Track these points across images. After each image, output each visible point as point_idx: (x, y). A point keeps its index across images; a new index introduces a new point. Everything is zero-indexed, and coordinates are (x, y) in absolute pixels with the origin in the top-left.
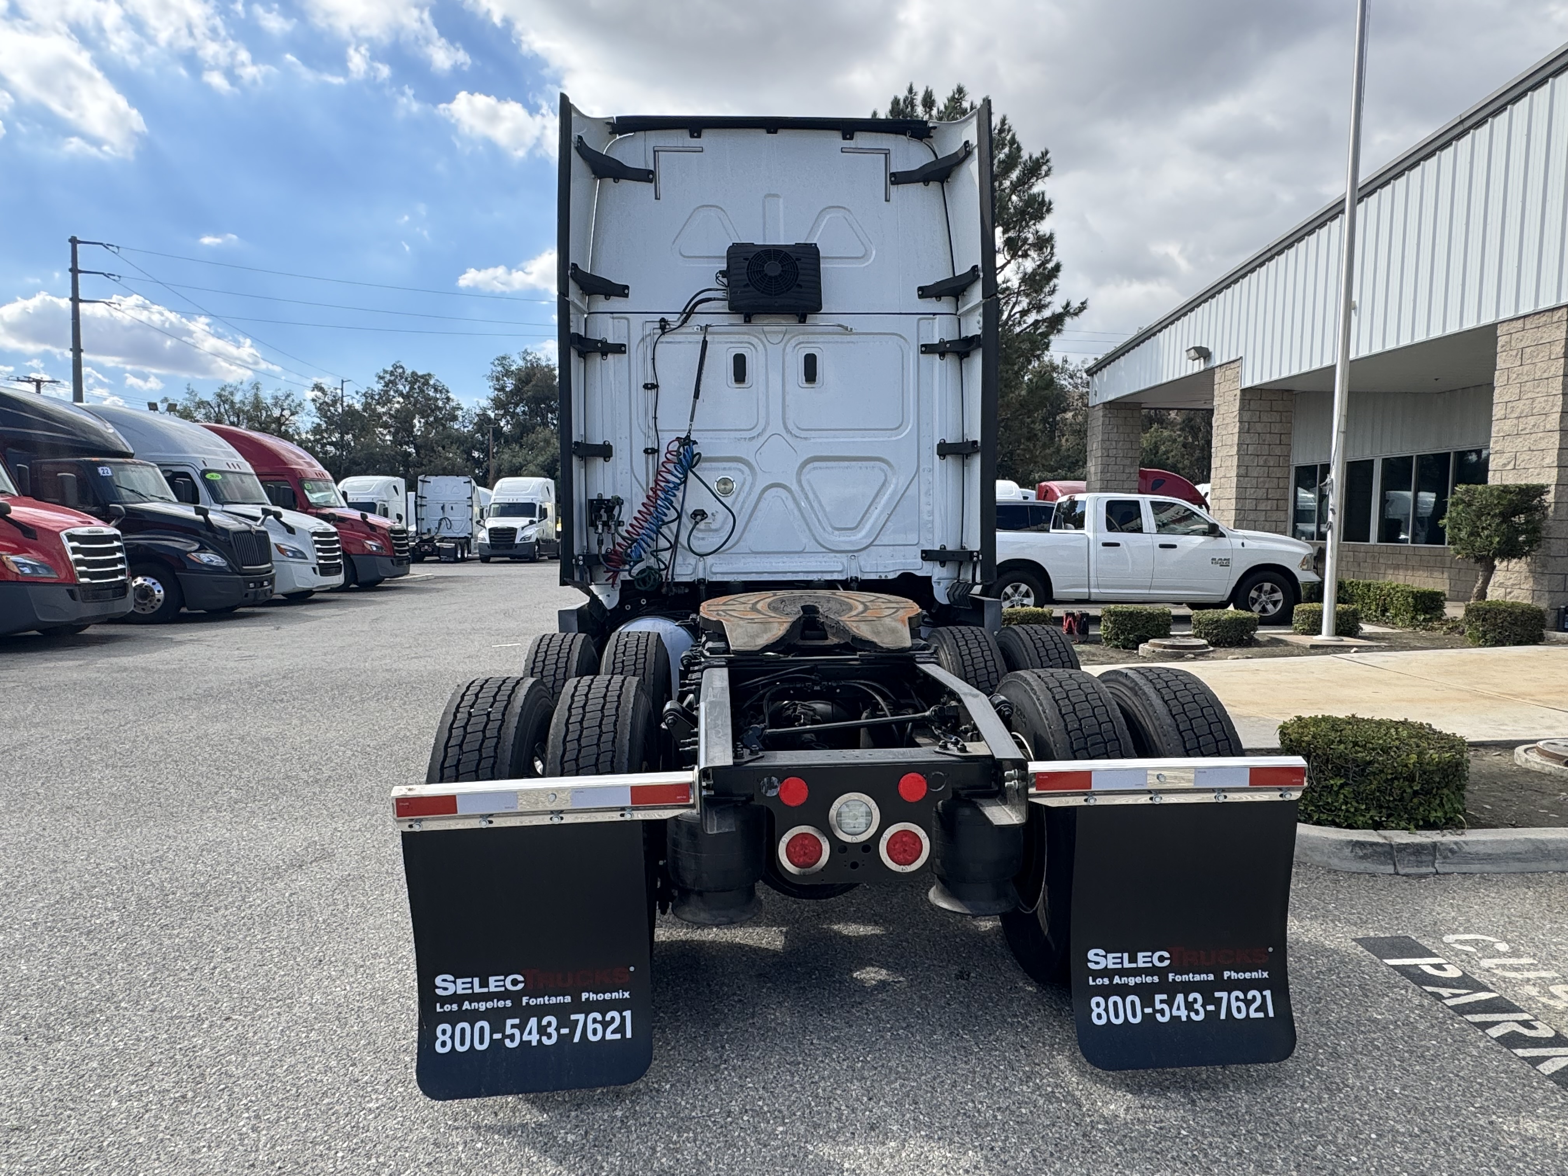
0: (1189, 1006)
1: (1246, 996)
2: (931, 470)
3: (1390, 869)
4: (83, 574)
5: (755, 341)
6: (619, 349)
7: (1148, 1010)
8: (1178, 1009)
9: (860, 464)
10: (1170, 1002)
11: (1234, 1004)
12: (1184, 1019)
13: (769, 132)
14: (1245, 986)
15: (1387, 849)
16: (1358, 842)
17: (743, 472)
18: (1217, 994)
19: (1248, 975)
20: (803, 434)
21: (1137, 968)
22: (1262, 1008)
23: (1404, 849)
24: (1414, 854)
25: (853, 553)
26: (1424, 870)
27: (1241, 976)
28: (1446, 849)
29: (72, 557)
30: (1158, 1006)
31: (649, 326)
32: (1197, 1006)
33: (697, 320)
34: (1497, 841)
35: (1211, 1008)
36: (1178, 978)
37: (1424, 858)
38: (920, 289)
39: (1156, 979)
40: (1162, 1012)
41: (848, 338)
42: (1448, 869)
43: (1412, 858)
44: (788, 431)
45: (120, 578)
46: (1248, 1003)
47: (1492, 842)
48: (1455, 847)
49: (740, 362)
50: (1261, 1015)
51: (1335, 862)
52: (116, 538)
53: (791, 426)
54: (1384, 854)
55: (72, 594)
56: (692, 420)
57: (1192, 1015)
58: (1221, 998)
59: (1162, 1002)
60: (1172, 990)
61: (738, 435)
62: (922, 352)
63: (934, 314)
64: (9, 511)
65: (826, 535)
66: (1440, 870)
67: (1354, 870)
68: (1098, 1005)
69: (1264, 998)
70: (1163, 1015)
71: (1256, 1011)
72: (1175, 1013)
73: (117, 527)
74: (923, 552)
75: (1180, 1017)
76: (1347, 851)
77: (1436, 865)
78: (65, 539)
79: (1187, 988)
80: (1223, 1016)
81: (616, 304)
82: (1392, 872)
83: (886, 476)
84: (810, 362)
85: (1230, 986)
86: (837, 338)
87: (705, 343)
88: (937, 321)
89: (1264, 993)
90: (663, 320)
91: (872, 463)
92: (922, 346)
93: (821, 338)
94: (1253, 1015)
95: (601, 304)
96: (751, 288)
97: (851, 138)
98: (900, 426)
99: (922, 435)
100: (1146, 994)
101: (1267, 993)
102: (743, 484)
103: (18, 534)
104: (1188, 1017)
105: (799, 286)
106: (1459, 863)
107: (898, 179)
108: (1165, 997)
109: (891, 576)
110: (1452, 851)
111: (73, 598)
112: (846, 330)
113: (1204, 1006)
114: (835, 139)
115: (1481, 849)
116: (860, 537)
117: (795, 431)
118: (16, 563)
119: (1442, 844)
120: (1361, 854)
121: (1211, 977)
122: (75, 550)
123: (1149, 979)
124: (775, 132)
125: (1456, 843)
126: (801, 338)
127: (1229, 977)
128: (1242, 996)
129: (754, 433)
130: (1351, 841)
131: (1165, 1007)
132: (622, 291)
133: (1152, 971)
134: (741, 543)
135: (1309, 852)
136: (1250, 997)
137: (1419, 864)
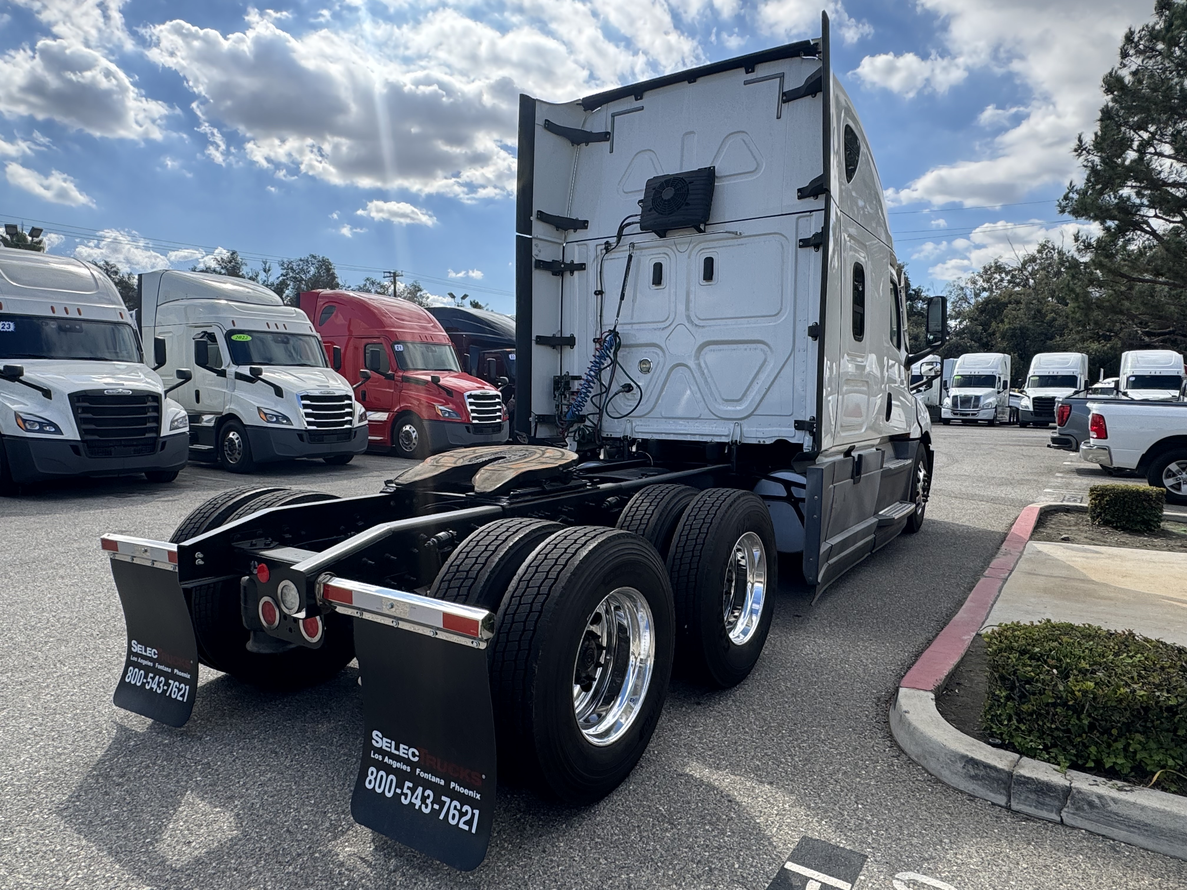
0: (424, 799)
1: (461, 807)
2: (806, 350)
3: (1002, 800)
4: (474, 418)
5: (669, 252)
6: (582, 267)
7: (399, 791)
8: (416, 798)
9: (745, 346)
10: (413, 790)
11: (452, 811)
12: (417, 807)
13: (689, 83)
14: (464, 800)
15: (1003, 776)
16: (972, 759)
17: (658, 355)
18: (444, 798)
19: (466, 792)
20: (702, 323)
21: (399, 755)
22: (469, 823)
23: (1024, 783)
24: (1036, 791)
25: (738, 421)
26: (1044, 814)
27: (462, 790)
28: (1083, 799)
29: (469, 408)
30: (405, 791)
31: (599, 248)
32: (429, 801)
33: (626, 241)
34: (1164, 812)
35: (436, 807)
36: (422, 775)
37: (1048, 800)
38: (799, 190)
39: (409, 770)
40: (406, 795)
41: (740, 241)
42: (1078, 822)
43: (1033, 796)
44: (692, 322)
45: (498, 420)
46: (462, 814)
47: (1155, 810)
48: (1097, 801)
49: (658, 269)
50: (466, 828)
51: (946, 775)
52: (497, 396)
53: (693, 318)
54: (997, 780)
55: (467, 428)
56: (618, 316)
57: (423, 806)
58: (445, 802)
59: (409, 788)
60: (418, 782)
61: (655, 326)
62: (800, 247)
63: (811, 211)
64: (439, 381)
65: (717, 406)
66: (1066, 820)
67: (961, 787)
68: (372, 773)
69: (473, 815)
70: (406, 799)
71: (465, 823)
72: (413, 801)
73: (501, 391)
74: (796, 422)
75: (415, 805)
76: (960, 765)
77: (1063, 814)
78: (466, 398)
79: (427, 785)
80: (441, 817)
81: (580, 234)
82: (1003, 803)
83: (766, 354)
84: (709, 263)
85: (454, 795)
86: (730, 242)
87: (630, 257)
88: (813, 217)
89: (475, 811)
90: (607, 243)
91: (754, 346)
92: (800, 240)
93: (715, 244)
94: (462, 826)
95: (573, 236)
96: (653, 211)
97: (753, 71)
98: (778, 313)
99: (798, 319)
100: (402, 777)
101: (476, 812)
102: (658, 363)
103: (444, 393)
104: (420, 807)
105: (687, 204)
106: (1097, 821)
107: (788, 97)
108: (411, 785)
109: (768, 442)
110: (1091, 804)
111: (469, 432)
112: (737, 235)
113: (433, 803)
114: (741, 75)
115: (1135, 814)
116: (741, 408)
117: (697, 322)
118: (441, 410)
119: (1079, 792)
120: (972, 773)
121: (442, 783)
122: (471, 404)
123: (404, 767)
124: (695, 81)
125: (1100, 797)
126: (702, 246)
127: (454, 788)
128: (459, 807)
129: (667, 323)
130: (967, 756)
131: (409, 793)
132: (584, 225)
133: (407, 762)
134: (656, 409)
135: (927, 756)
136: (464, 810)
137: (1040, 805)
